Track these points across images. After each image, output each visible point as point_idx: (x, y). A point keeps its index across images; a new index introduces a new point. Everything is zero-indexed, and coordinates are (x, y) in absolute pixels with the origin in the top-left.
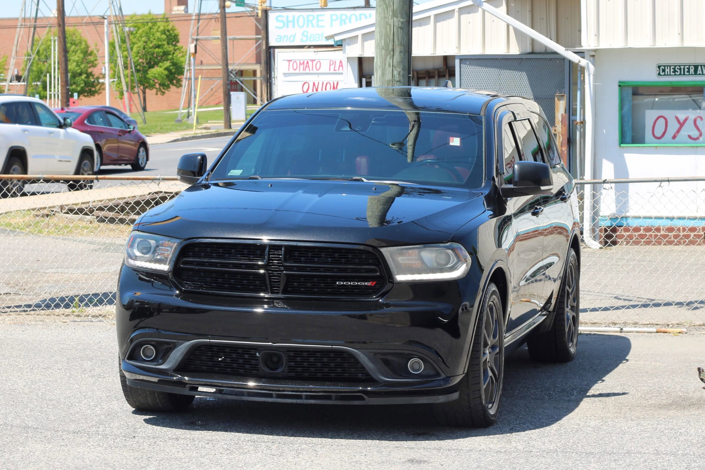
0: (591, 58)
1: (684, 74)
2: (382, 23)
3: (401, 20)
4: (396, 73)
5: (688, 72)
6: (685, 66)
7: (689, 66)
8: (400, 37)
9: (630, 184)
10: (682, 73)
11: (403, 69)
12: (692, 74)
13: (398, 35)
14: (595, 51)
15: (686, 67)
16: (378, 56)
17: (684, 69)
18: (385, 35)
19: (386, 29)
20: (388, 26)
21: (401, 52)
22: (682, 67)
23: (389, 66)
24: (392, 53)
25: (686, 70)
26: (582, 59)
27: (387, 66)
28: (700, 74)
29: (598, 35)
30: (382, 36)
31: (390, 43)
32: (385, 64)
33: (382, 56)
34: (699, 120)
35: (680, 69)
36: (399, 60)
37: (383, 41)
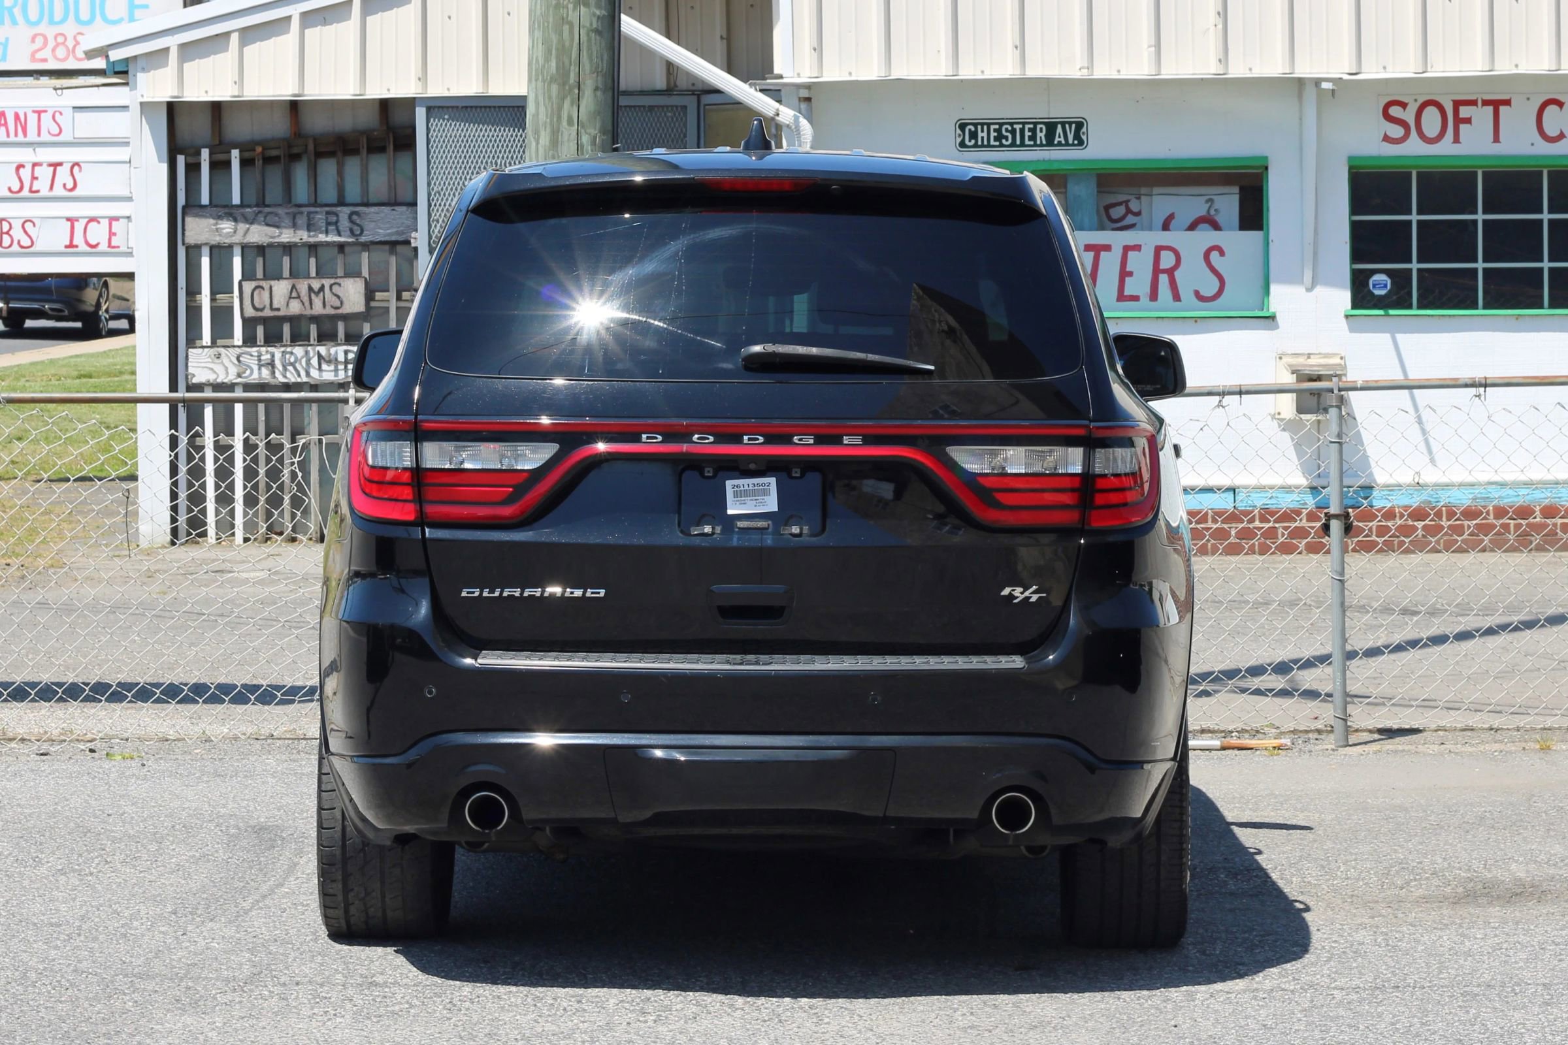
0: (803, 106)
1: (1023, 144)
2: (551, 19)
3: (598, 12)
4: (585, 139)
5: (1030, 138)
6: (1024, 124)
7: (1035, 124)
8: (595, 53)
10: (1018, 142)
11: (603, 131)
12: (1041, 145)
13: (589, 48)
14: (808, 86)
15: (1027, 127)
16: (541, 99)
17: (1022, 131)
18: (557, 49)
19: (561, 34)
20: (566, 28)
21: (596, 89)
22: (1018, 127)
23: (570, 122)
24: (577, 91)
25: (1027, 134)
26: (782, 108)
27: (565, 123)
28: (1060, 144)
29: (818, 49)
30: (549, 51)
31: (572, 68)
32: (559, 118)
33: (550, 98)
35: (1013, 132)
36: (592, 107)
37: (554, 64)
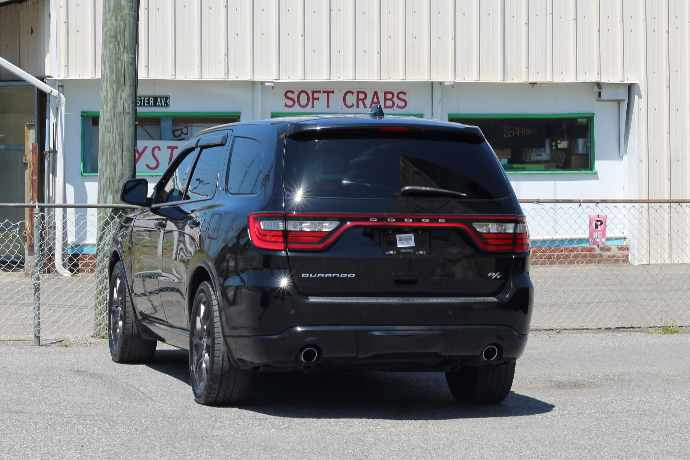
0: (60, 89)
1: (144, 105)
2: (113, 58)
3: (131, 56)
4: (126, 105)
5: (147, 103)
6: (145, 97)
7: (149, 97)
8: (130, 72)
9: (88, 209)
10: (142, 105)
11: (132, 103)
12: (152, 106)
13: (128, 70)
15: (146, 98)
16: (109, 90)
17: (144, 100)
18: (116, 70)
19: (117, 64)
20: (120, 62)
21: (130, 86)
22: (142, 99)
23: (121, 99)
24: (123, 87)
25: (146, 101)
27: (119, 99)
28: (159, 106)
29: (67, 66)
30: (112, 71)
31: (122, 77)
32: (117, 97)
33: (113, 89)
34: (157, 149)
35: (141, 100)
36: (129, 93)
37: (114, 76)
